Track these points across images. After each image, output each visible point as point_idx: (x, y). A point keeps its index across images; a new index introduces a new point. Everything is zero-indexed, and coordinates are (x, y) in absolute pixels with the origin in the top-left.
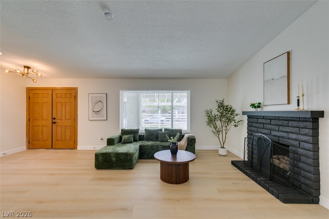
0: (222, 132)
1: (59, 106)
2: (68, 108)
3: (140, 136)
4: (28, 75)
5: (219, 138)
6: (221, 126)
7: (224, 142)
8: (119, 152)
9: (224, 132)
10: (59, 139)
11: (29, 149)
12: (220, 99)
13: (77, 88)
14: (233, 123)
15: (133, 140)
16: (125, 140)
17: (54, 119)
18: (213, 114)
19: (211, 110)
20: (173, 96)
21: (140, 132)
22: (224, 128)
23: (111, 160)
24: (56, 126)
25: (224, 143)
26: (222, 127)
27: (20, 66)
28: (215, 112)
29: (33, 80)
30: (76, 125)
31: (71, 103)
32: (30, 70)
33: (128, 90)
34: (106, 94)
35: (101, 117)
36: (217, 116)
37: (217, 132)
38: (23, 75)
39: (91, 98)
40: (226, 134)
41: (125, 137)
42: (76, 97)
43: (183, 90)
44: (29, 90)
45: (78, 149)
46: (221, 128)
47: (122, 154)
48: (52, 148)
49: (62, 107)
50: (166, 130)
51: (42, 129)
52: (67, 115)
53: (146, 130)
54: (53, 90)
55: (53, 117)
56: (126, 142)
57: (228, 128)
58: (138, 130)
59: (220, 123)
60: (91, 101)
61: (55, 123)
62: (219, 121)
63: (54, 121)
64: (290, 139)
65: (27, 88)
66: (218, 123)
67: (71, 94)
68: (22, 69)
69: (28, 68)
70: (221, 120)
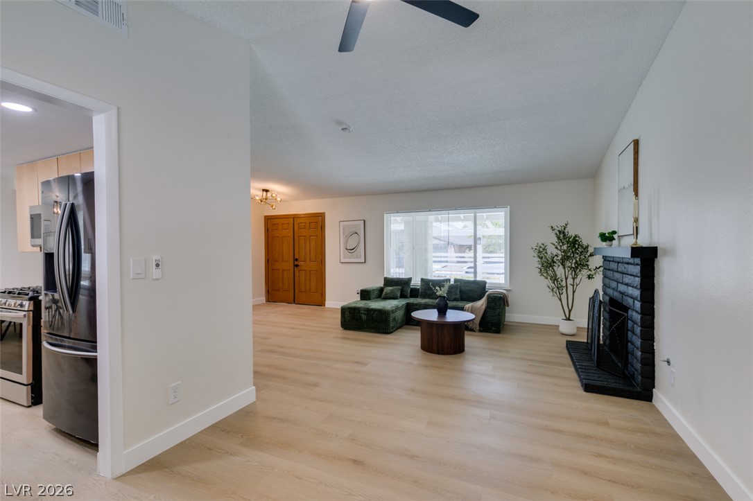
0: (567, 288)
1: (302, 241)
2: (313, 243)
3: (412, 289)
4: (267, 201)
5: (560, 300)
6: (564, 277)
7: (570, 308)
8: (372, 307)
9: (570, 288)
10: (303, 290)
11: (269, 301)
12: (559, 224)
13: (324, 213)
14: (585, 272)
15: (399, 295)
16: (386, 294)
17: (297, 260)
18: (549, 253)
19: (543, 245)
20: (477, 218)
21: (413, 283)
22: (570, 281)
23: (360, 317)
24: (299, 270)
25: (570, 311)
26: (566, 279)
27: (258, 189)
28: (552, 250)
29: (272, 206)
30: (323, 270)
31: (316, 236)
32: (269, 194)
33: (398, 212)
34: (364, 221)
35: (357, 257)
36: (556, 257)
37: (558, 287)
38: (261, 201)
39: (344, 229)
40: (574, 292)
41: (389, 289)
42: (323, 228)
43: (495, 207)
44: (268, 219)
45: (327, 306)
46: (564, 280)
47: (375, 310)
48: (294, 303)
49: (305, 242)
50: (456, 280)
51: (283, 275)
52: (312, 254)
53: (422, 280)
54: (295, 217)
55: (296, 257)
56: (387, 298)
57: (577, 281)
58: (410, 280)
59: (563, 270)
60: (344, 233)
61: (297, 266)
62: (561, 266)
63: (296, 263)
64: (628, 296)
65: (265, 217)
66: (560, 271)
67: (316, 222)
68: (260, 193)
69: (267, 191)
70: (563, 264)
